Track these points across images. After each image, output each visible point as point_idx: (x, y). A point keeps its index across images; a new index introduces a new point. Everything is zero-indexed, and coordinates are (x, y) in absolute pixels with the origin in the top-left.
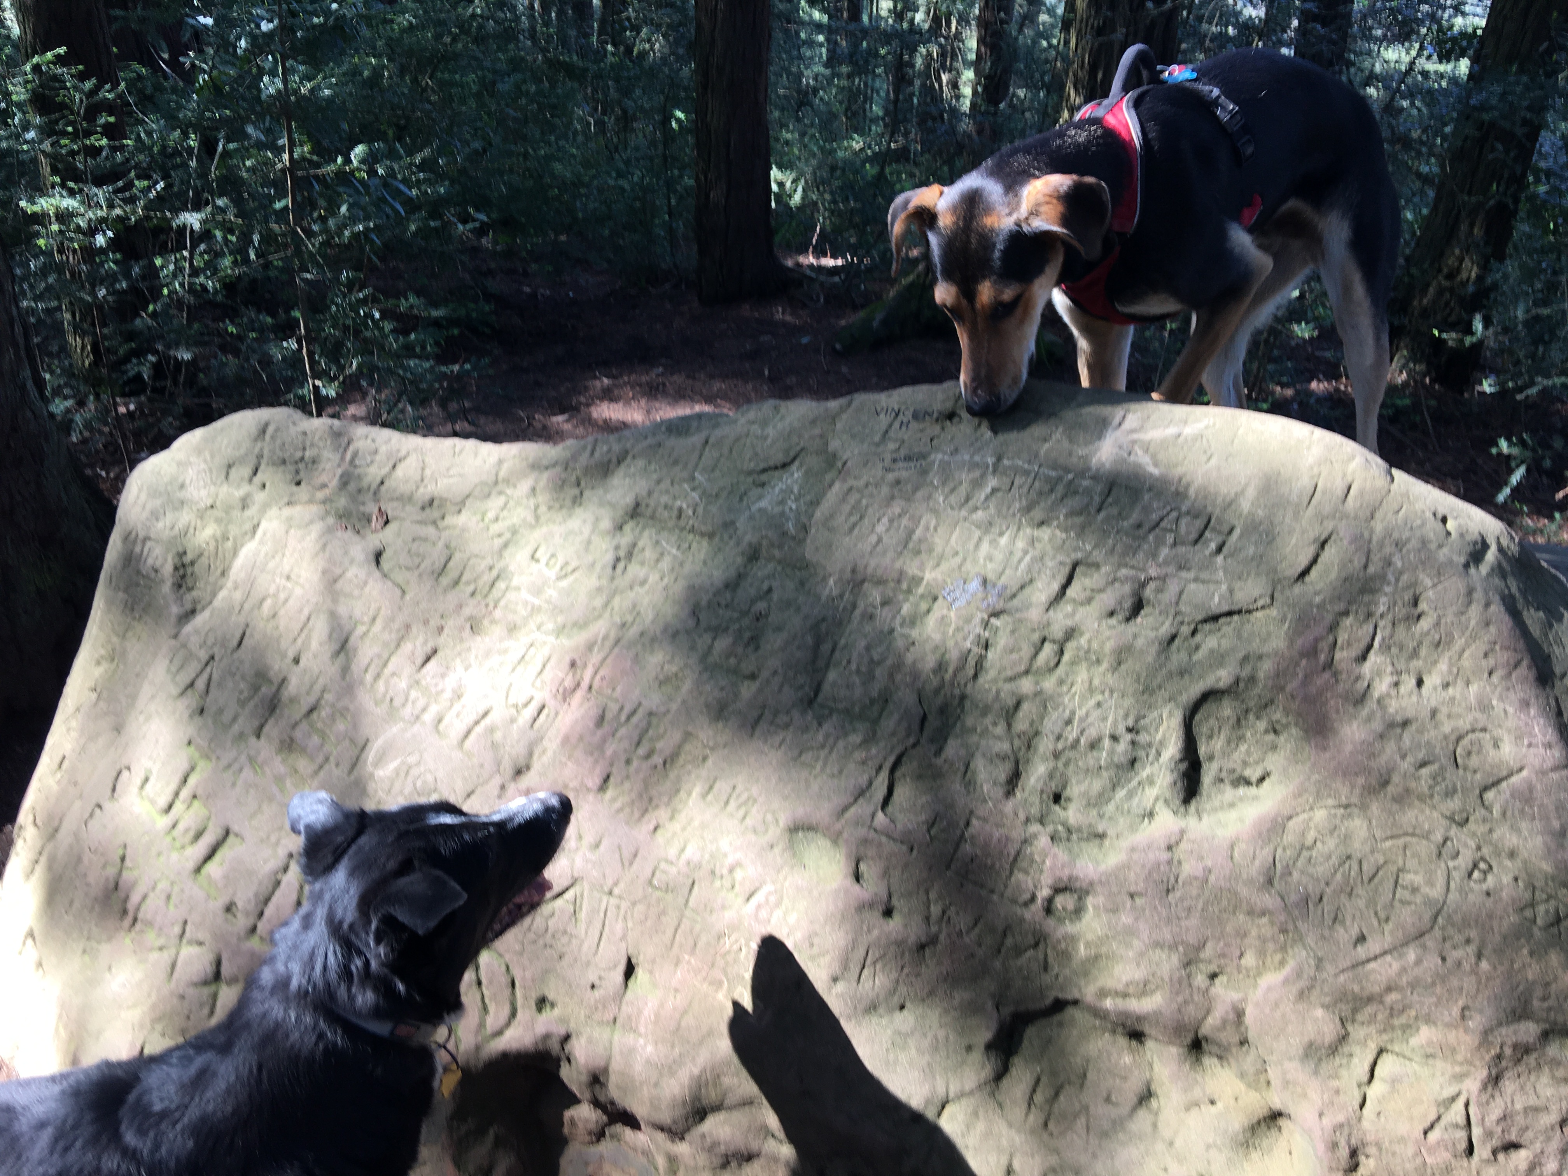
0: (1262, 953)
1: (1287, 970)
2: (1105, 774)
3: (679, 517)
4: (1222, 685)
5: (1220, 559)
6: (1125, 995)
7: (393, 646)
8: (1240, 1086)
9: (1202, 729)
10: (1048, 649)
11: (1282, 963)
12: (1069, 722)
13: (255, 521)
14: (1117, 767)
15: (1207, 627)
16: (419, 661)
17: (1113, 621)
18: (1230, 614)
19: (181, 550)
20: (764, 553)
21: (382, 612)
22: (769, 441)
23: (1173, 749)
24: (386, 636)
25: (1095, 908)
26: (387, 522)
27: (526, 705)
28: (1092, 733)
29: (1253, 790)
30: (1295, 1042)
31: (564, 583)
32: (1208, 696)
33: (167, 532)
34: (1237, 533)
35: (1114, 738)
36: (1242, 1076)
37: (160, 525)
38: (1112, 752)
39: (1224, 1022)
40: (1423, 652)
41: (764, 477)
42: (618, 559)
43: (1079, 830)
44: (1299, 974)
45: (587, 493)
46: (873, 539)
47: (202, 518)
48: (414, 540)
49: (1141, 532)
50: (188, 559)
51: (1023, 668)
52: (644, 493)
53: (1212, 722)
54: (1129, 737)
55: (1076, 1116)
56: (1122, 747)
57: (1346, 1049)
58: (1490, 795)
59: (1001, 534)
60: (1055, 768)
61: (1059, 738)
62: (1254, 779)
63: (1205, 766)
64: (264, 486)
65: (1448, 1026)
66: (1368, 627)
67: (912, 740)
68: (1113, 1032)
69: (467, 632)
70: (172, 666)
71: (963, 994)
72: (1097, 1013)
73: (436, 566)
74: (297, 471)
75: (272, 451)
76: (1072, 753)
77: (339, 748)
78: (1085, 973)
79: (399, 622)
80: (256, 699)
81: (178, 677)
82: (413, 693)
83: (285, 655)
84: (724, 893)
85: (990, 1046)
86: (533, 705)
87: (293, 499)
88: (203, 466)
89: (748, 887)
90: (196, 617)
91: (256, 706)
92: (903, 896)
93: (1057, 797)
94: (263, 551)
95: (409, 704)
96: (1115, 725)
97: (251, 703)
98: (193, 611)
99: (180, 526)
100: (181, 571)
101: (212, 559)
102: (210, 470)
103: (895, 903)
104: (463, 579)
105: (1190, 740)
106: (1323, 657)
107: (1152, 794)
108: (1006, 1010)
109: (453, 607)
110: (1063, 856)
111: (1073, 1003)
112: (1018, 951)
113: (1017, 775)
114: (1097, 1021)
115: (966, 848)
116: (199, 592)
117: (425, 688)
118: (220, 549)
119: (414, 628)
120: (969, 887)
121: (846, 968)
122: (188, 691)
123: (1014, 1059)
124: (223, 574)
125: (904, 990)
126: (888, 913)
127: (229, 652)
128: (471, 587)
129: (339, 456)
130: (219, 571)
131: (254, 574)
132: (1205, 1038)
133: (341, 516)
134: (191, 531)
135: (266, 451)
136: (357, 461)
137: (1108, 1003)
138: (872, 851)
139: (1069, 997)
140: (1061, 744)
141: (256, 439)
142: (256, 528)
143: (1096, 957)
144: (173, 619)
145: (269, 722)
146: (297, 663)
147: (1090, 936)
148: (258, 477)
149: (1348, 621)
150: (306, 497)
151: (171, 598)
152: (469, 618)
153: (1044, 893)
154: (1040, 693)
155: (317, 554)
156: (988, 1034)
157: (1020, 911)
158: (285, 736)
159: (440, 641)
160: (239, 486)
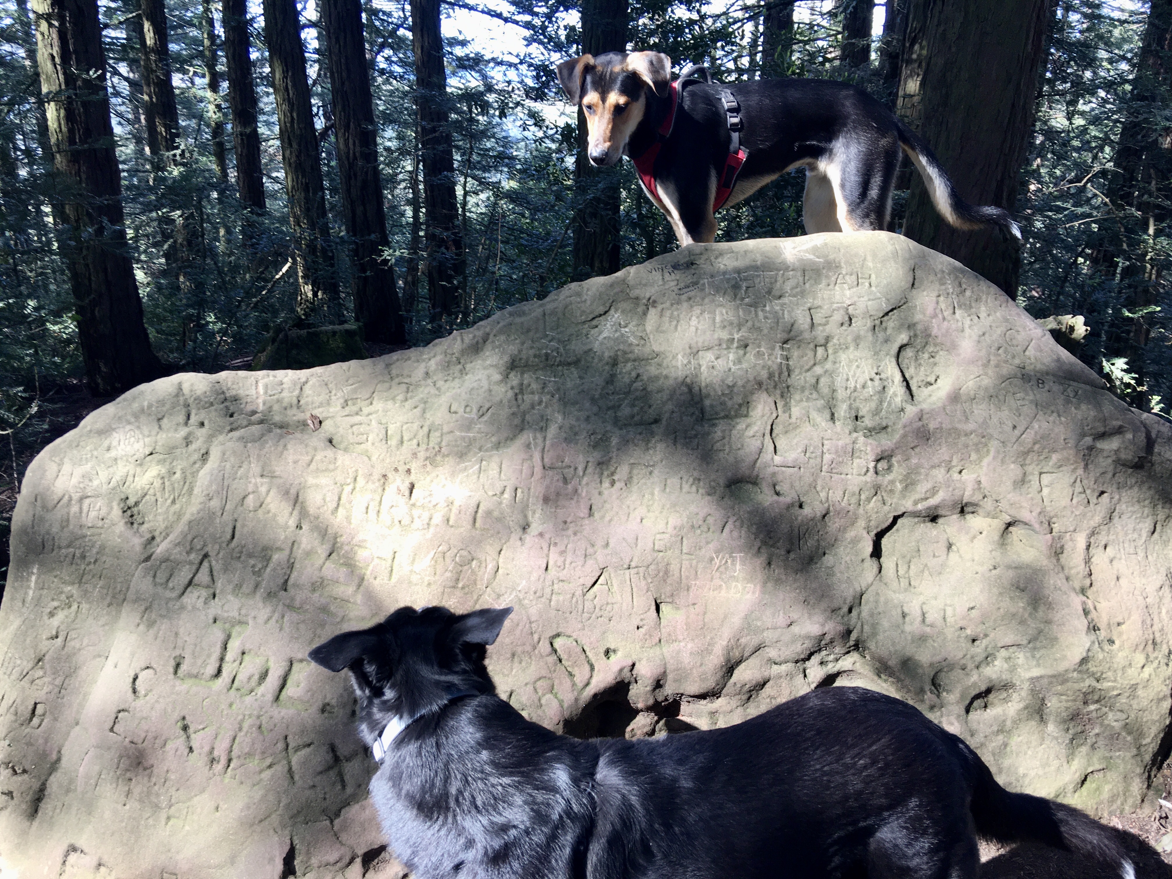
0: (978, 451)
1: (992, 454)
2: (874, 398)
3: (547, 360)
4: (905, 341)
5: (873, 288)
6: (927, 499)
7: (380, 490)
8: (989, 520)
9: (903, 366)
10: (820, 351)
11: (988, 451)
12: (848, 380)
13: (203, 451)
14: (879, 392)
15: (886, 318)
16: (407, 493)
17: (844, 328)
18: (892, 310)
19: (123, 496)
20: (621, 359)
21: (360, 472)
22: (589, 302)
23: (898, 377)
24: (370, 486)
25: (898, 462)
26: (320, 422)
27: (503, 493)
28: (861, 381)
29: (935, 386)
30: (1009, 484)
31: (485, 418)
32: (902, 348)
33: (105, 487)
34: (873, 276)
35: (871, 380)
36: (988, 515)
37: (96, 483)
38: (874, 387)
39: (974, 490)
40: (973, 305)
41: (594, 323)
42: (516, 395)
43: (874, 429)
44: (998, 452)
45: (468, 366)
46: (694, 329)
47: (141, 465)
48: (352, 426)
49: (831, 287)
50: (131, 501)
51: (812, 362)
52: (516, 352)
53: (906, 361)
54: (878, 377)
55: (922, 571)
56: (877, 382)
57: (1027, 479)
58: (1027, 353)
59: (765, 306)
60: (851, 404)
61: (846, 388)
62: (933, 381)
63: (911, 382)
64: (202, 424)
65: (1062, 449)
66: (950, 299)
67: (775, 415)
68: (924, 522)
69: (429, 468)
70: (158, 580)
71: (850, 534)
72: (916, 514)
73: (381, 436)
74: (227, 408)
75: (198, 399)
76: (856, 394)
77: (370, 568)
78: (904, 497)
79: (376, 476)
80: (271, 565)
81: (171, 585)
82: (416, 512)
83: (286, 527)
84: (704, 535)
85: (872, 556)
86: (508, 490)
87: (234, 426)
88: (128, 427)
89: (720, 524)
90: (165, 538)
91: (274, 570)
92: (805, 495)
93: (857, 418)
94: (228, 465)
95: (416, 520)
96: (869, 373)
97: (268, 570)
98: (153, 538)
99: (117, 478)
100: (129, 513)
101: (158, 495)
102: (138, 427)
103: (802, 499)
104: (405, 438)
105: (902, 372)
106: (940, 316)
107: (898, 400)
108: (873, 534)
109: (409, 456)
110: (874, 443)
111: (902, 515)
112: (869, 500)
113: (833, 414)
114: (916, 520)
115: (827, 457)
116: (152, 524)
117: (423, 507)
118: (167, 483)
119: (390, 475)
120: (835, 477)
121: (792, 544)
122: (189, 589)
123: (882, 560)
124: (174, 502)
125: (823, 544)
126: (801, 506)
127: (224, 545)
128: (415, 442)
129: (254, 392)
130: (169, 501)
131: (226, 484)
132: (966, 504)
133: (281, 427)
134: (130, 479)
135: (191, 401)
136: (270, 392)
137: (920, 507)
138: (780, 477)
139: (900, 513)
140: (848, 392)
141: (177, 395)
142: (205, 456)
143: (906, 486)
144: (138, 548)
145: (292, 576)
146: (301, 528)
147: (900, 477)
148: (193, 419)
149: (942, 298)
150: (245, 423)
151: (129, 533)
152: (426, 459)
153: (872, 465)
154: (826, 372)
155: (282, 453)
156: (870, 549)
157: (864, 478)
158: (315, 578)
159: (413, 478)
160: (176, 430)
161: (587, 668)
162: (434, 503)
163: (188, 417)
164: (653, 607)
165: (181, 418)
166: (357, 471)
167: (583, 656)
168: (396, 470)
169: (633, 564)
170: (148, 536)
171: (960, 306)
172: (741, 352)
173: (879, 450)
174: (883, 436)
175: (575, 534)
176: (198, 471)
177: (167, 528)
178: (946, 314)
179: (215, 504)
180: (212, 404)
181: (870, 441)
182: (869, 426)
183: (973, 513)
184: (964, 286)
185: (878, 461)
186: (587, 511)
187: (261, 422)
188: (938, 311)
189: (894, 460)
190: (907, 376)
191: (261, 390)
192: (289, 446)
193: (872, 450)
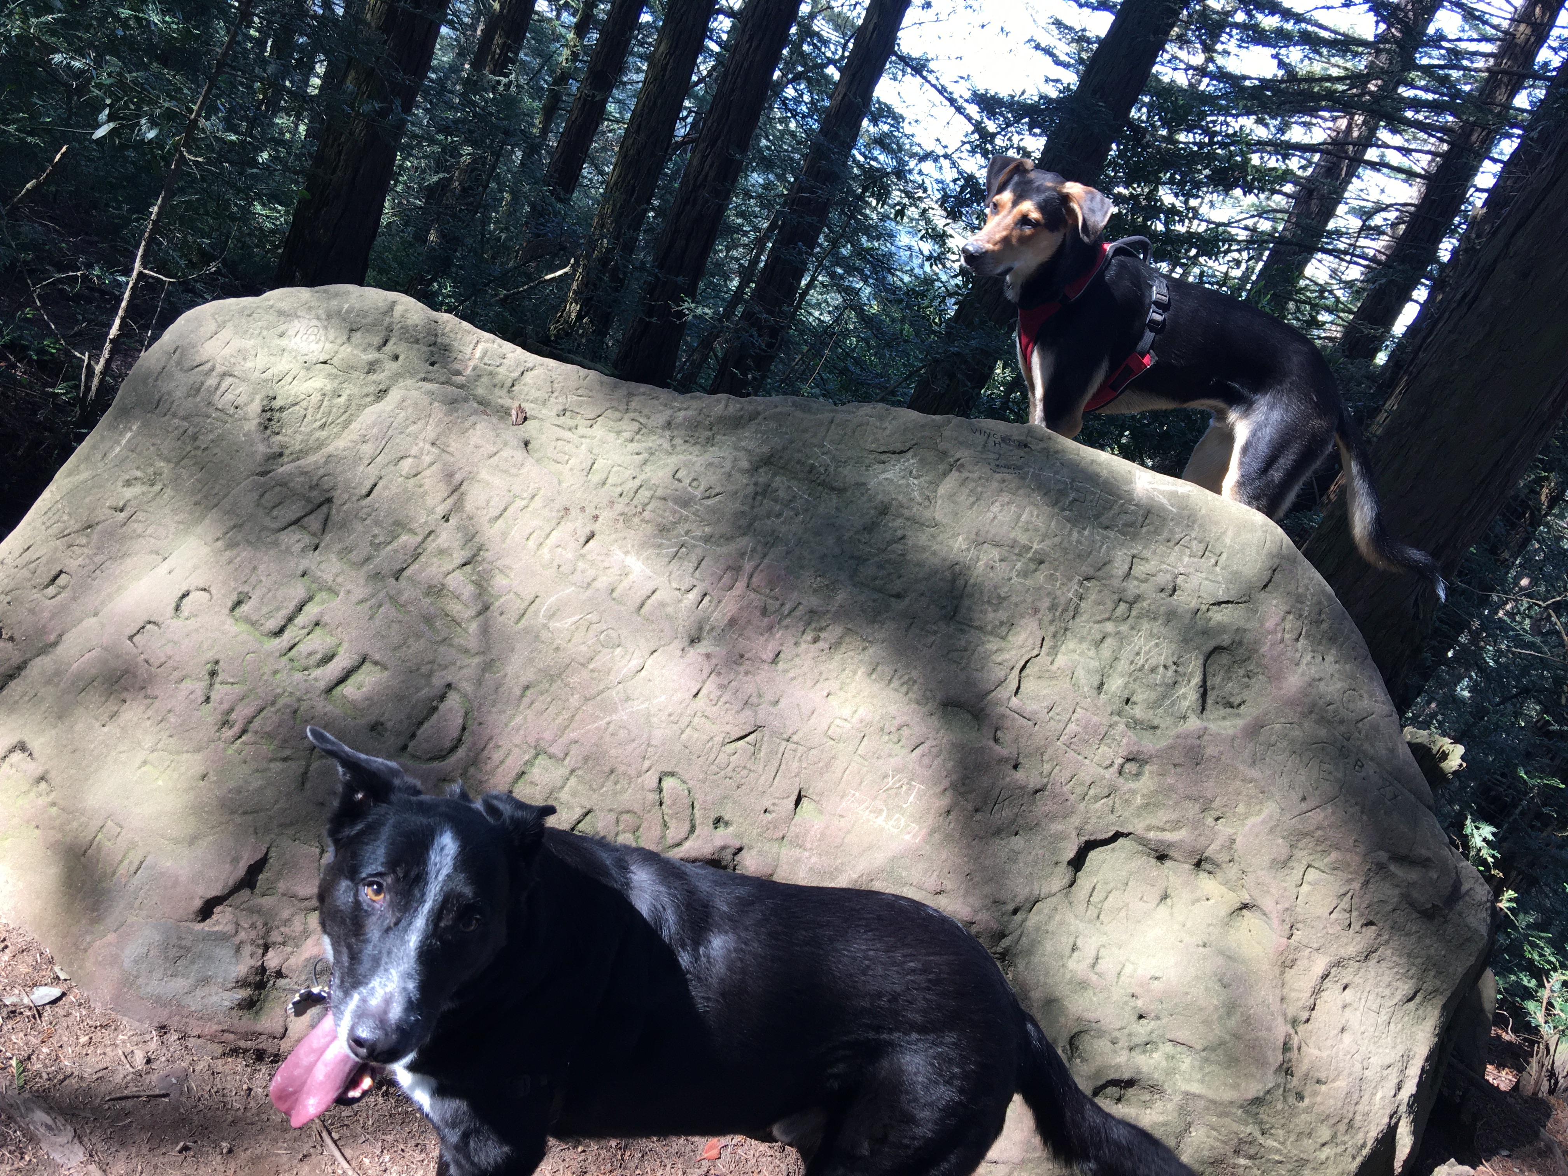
0: (1248, 805)
1: (1263, 816)
2: (1159, 689)
3: (810, 472)
4: (1225, 644)
5: (1218, 569)
6: (1163, 830)
8: (1224, 889)
9: (1210, 670)
10: (1123, 606)
11: (1260, 811)
12: (1138, 654)
13: (382, 387)
14: (1167, 685)
15: (1215, 608)
16: (583, 539)
17: (1163, 595)
18: (1227, 602)
19: (271, 394)
20: (893, 510)
21: (542, 492)
22: (888, 432)
23: (1197, 680)
25: (1151, 773)
26: (525, 419)
27: (688, 591)
28: (1153, 662)
29: (1235, 711)
30: (1267, 859)
31: (709, 502)
32: (1218, 649)
33: (257, 374)
34: (1224, 556)
35: (1165, 667)
36: (1225, 883)
37: (249, 364)
38: (1164, 676)
39: (1223, 846)
40: (1324, 642)
41: (884, 457)
42: (756, 494)
43: (1142, 723)
44: (1271, 817)
45: (719, 437)
46: (991, 516)
48: (558, 440)
49: (1171, 544)
50: (277, 404)
51: (1107, 615)
52: (779, 448)
53: (1216, 666)
54: (1174, 667)
55: (1120, 910)
56: (1170, 673)
57: (1290, 864)
58: (1360, 725)
59: (1084, 529)
60: (1128, 683)
62: (1235, 704)
63: (1209, 693)
64: (396, 358)
65: (1347, 850)
66: (1300, 623)
67: (1035, 652)
68: (1149, 855)
69: (620, 525)
70: (263, 501)
71: (1056, 827)
72: (1143, 842)
73: (584, 465)
74: (432, 354)
75: (405, 329)
76: (1139, 674)
77: (502, 600)
78: (1139, 816)
79: (558, 504)
80: (395, 544)
81: (275, 513)
82: (581, 565)
83: (432, 512)
84: (890, 745)
85: (1070, 863)
86: (695, 591)
87: (429, 376)
88: (315, 322)
89: (914, 741)
90: (293, 461)
91: (396, 551)
92: (1026, 756)
93: (1128, 701)
94: (403, 414)
95: (578, 573)
96: (1166, 658)
97: (389, 547)
98: (281, 455)
99: (275, 371)
100: (269, 414)
101: (310, 410)
102: (326, 328)
103: (1021, 760)
104: (610, 481)
105: (1205, 675)
106: (1279, 635)
107: (1186, 704)
108: (1084, 839)
109: (605, 502)
110: (1134, 738)
111: (1127, 835)
112: (1097, 799)
113: (1102, 684)
114: (1141, 848)
115: (1072, 727)
116: (286, 439)
117: (593, 563)
118: (326, 403)
119: (573, 512)
120: (1071, 753)
121: (985, 803)
122: (293, 527)
123: (1080, 874)
124: (323, 427)
125: (1020, 821)
126: (1015, 767)
127: (355, 498)
128: (619, 490)
129: (469, 351)
130: (318, 424)
131: (390, 433)
132: (1206, 859)
133: (480, 403)
134: (289, 378)
135: (396, 327)
136: (486, 360)
137: (1151, 835)
138: (1008, 723)
139: (1125, 831)
140: (1132, 668)
141: (385, 314)
142: (382, 393)
143: (1148, 804)
144: (259, 457)
145: (412, 568)
146: (447, 520)
147: (1145, 791)
148: (388, 348)
149: (1291, 617)
150: (443, 379)
151: (257, 437)
152: (622, 514)
153: (1120, 761)
154: (1118, 633)
155: (467, 430)
156: (1071, 855)
157: (1102, 771)
158: (435, 582)
159: (597, 527)
160: (365, 350)
161: (687, 826)
162: (606, 564)
163: (385, 343)
164: (794, 797)
165: (377, 340)
166: (539, 489)
167: (689, 811)
168: (583, 509)
169: (795, 738)
170: (276, 449)
171: (1308, 636)
172: (1032, 566)
173: (1136, 748)
174: (1148, 734)
175: (746, 673)
176: (366, 406)
177: (301, 451)
178: (1287, 636)
179: (368, 449)
180: (417, 341)
181: (1130, 733)
182: (1138, 716)
183: (1210, 873)
184: (1323, 616)
185: (1129, 760)
186: (771, 656)
187: (461, 387)
188: (1279, 628)
189: (1147, 768)
190: (1209, 683)
191: (478, 353)
192: (478, 427)
193: (1128, 744)
